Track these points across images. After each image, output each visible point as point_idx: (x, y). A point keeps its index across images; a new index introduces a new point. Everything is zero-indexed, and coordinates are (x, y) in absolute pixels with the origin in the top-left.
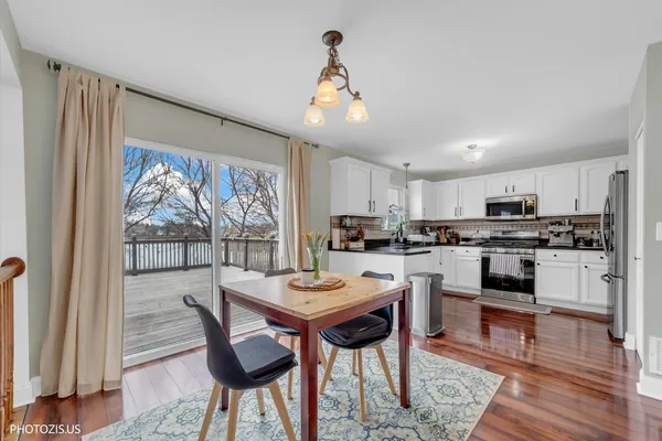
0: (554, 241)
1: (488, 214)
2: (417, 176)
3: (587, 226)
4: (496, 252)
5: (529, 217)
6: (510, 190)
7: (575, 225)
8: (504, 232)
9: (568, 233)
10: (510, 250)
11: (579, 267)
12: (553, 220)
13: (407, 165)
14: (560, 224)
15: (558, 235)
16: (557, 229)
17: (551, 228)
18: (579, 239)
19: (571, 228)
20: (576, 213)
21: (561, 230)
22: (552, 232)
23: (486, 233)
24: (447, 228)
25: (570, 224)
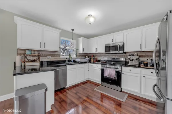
0: (130, 63)
1: (106, 51)
2: (80, 36)
3: (145, 56)
4: (106, 67)
5: (121, 52)
6: (114, 40)
7: (140, 56)
8: (112, 59)
9: (136, 59)
10: (112, 67)
11: (141, 76)
12: (131, 54)
13: (73, 30)
14: (133, 55)
15: (132, 60)
16: (132, 57)
17: (129, 57)
18: (141, 62)
19: (137, 57)
20: (140, 50)
21: (133, 58)
22: (129, 59)
23: (106, 59)
24: (94, 56)
25: (137, 55)
